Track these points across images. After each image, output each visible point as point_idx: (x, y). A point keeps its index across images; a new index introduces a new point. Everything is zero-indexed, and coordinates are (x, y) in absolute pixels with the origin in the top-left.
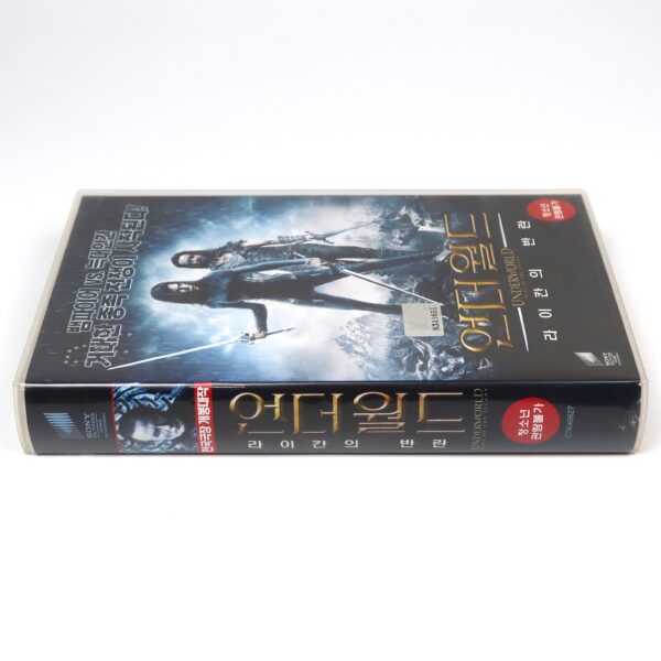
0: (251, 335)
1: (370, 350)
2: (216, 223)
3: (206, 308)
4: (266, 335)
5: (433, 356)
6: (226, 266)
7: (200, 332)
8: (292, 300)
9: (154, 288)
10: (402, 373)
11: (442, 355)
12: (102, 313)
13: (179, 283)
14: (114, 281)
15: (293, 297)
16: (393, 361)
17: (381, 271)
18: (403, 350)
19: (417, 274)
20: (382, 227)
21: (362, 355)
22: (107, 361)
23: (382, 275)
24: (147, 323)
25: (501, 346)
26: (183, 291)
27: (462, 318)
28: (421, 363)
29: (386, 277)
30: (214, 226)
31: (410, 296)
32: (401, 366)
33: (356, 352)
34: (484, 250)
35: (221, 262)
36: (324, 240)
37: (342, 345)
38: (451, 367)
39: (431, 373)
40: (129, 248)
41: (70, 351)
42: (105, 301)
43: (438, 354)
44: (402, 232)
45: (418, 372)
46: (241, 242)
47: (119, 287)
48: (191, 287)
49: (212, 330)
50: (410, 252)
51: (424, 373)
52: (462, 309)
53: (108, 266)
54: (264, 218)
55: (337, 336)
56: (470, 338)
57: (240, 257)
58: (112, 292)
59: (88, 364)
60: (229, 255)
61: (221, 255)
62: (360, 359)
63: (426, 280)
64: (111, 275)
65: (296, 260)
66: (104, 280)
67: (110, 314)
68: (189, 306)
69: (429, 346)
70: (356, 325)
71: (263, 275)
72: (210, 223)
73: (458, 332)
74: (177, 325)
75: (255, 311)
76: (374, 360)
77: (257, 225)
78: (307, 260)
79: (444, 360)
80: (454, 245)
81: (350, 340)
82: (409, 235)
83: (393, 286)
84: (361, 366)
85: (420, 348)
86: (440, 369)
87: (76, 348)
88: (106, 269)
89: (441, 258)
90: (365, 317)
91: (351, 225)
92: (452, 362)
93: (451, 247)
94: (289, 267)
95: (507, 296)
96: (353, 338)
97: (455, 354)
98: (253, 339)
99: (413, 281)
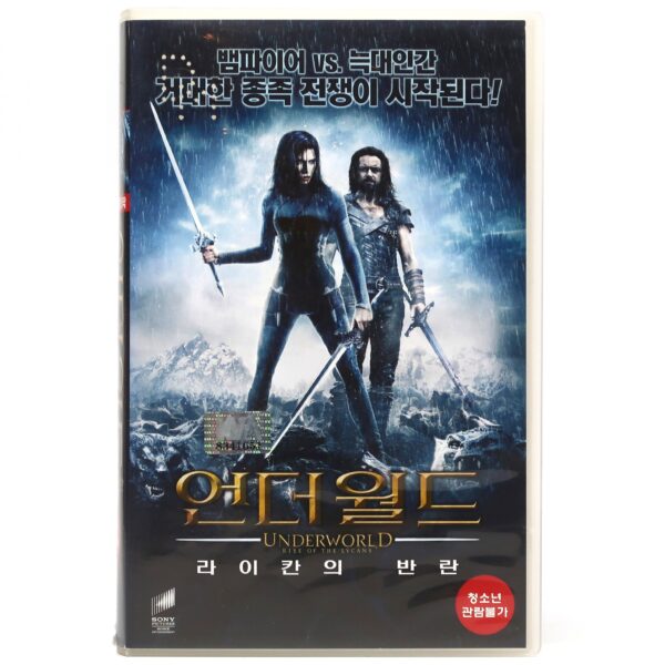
0: (209, 248)
1: (181, 374)
2: (456, 193)
3: (266, 194)
4: (211, 264)
5: (170, 439)
6: (356, 212)
7: (216, 193)
8: (279, 290)
9: (305, 133)
10: (142, 406)
11: (171, 449)
12: (254, 82)
13: (316, 160)
14: (322, 87)
15: (284, 291)
16: (160, 397)
17: (342, 391)
18: (180, 409)
19: (336, 432)
20: (445, 396)
21: (172, 366)
22: (164, 100)
23: (331, 392)
24: (236, 133)
25: (187, 513)
26: (300, 167)
27: (239, 476)
28: (158, 426)
29: (328, 395)
30: (451, 191)
31: (286, 421)
32: (152, 405)
33: (176, 360)
34: (390, 513)
35: (364, 204)
36: (414, 325)
37: (191, 345)
38: (151, 457)
39: (141, 436)
40: (396, 94)
41: (183, 58)
42: (280, 82)
43: (173, 445)
44: (433, 419)
45: (143, 422)
46: (410, 226)
47: (309, 94)
48: (309, 174)
49: (220, 206)
50: (384, 426)
51: (141, 429)
52: (258, 477)
53: (356, 75)
54: (469, 250)
55: (205, 339)
56: (201, 481)
57: (375, 227)
58: (298, 87)
59: (160, 81)
60: (380, 213)
61: (379, 204)
62: (165, 362)
63: (322, 441)
64: (333, 82)
65: (365, 292)
66: (325, 75)
67: (254, 91)
68: (269, 175)
69: (188, 436)
70: (226, 360)
71: (332, 255)
72: (458, 185)
73: (214, 469)
74: (231, 166)
75: (256, 250)
76: (162, 377)
77: (448, 243)
78: (367, 305)
79: (161, 451)
80: (402, 480)
81: (199, 353)
82: (425, 427)
83: (308, 403)
84: (153, 364)
85: (184, 427)
86: (148, 445)
87: (189, 64)
88: (347, 73)
89: (370, 461)
90: (243, 370)
91: (449, 357)
92: (160, 458)
93: (397, 475)
94: (350, 284)
95: (285, 531)
96: (202, 356)
97: (173, 462)
98: (203, 250)
99: (319, 425)
